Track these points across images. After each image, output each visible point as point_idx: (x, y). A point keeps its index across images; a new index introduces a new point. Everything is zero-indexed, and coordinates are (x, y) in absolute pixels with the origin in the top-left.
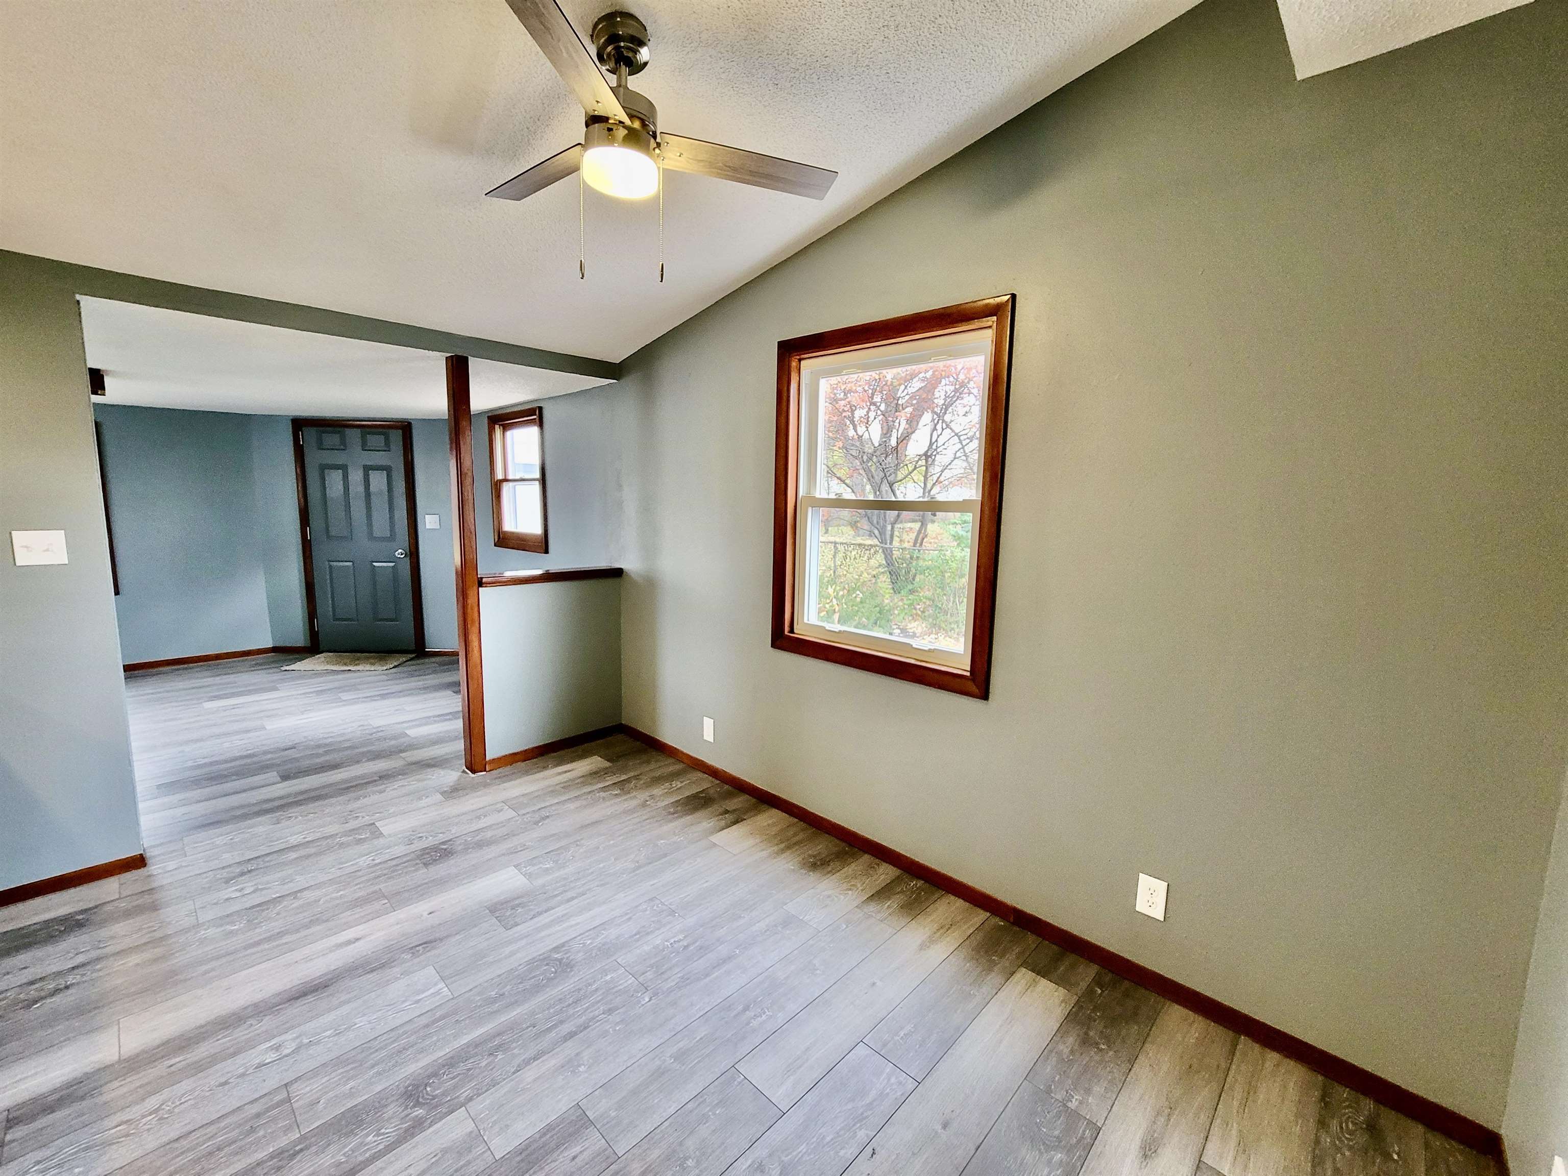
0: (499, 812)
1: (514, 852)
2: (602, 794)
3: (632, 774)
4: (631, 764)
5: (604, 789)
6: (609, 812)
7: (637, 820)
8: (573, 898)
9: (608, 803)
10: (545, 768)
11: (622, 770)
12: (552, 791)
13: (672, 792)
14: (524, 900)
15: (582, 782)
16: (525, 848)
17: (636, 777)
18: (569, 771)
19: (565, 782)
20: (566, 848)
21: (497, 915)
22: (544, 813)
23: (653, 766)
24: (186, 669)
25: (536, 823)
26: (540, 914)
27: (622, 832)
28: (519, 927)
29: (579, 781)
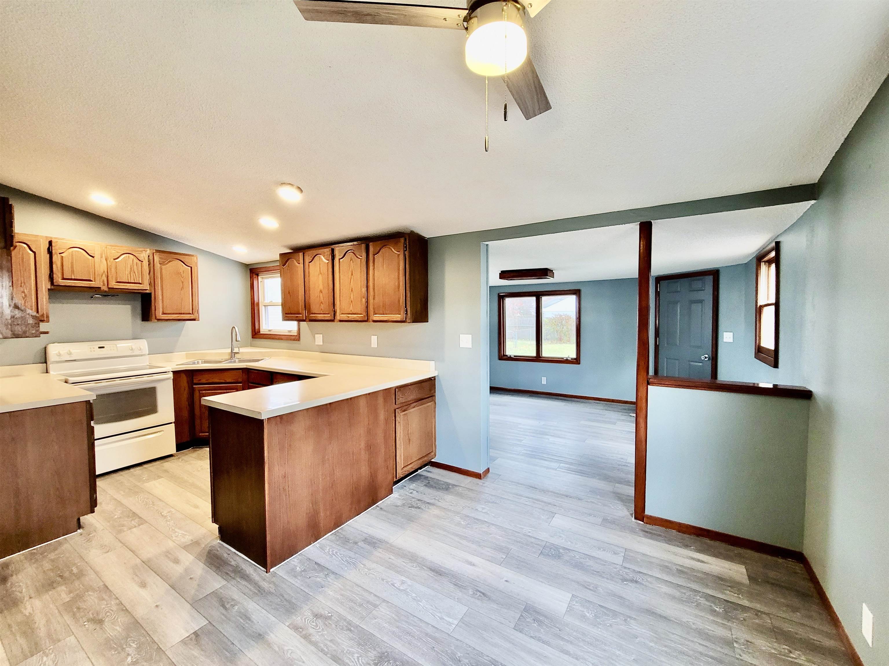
0: (615, 553)
1: (586, 586)
2: (703, 601)
3: (758, 606)
4: (771, 596)
5: (708, 597)
6: (685, 618)
7: (701, 649)
8: (567, 653)
9: (697, 612)
10: (686, 546)
11: (751, 596)
12: (667, 567)
13: (780, 659)
14: (546, 621)
15: (702, 579)
16: (595, 589)
17: (758, 613)
18: (702, 562)
19: (686, 568)
20: (615, 614)
21: (524, 615)
22: (638, 577)
23: (797, 617)
24: (598, 403)
25: (624, 580)
26: (539, 640)
27: (673, 645)
28: (520, 634)
29: (699, 575)
